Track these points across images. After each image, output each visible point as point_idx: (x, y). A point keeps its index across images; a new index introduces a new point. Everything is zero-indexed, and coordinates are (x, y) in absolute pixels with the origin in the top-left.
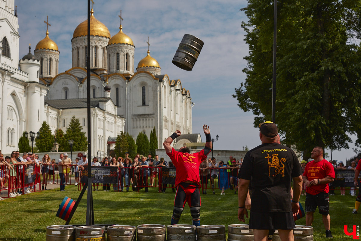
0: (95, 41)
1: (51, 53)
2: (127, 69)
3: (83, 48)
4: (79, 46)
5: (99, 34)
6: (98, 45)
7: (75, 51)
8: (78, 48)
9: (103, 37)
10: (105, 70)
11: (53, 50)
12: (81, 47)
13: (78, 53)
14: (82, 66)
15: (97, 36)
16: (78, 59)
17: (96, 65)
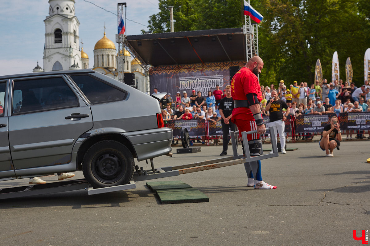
0: (108, 52)
1: (85, 60)
2: (128, 69)
3: (101, 55)
4: (98, 54)
5: (110, 47)
6: (109, 54)
7: (96, 57)
8: (98, 56)
9: (112, 49)
10: (113, 68)
11: (86, 58)
12: (100, 55)
13: (98, 58)
14: (101, 66)
15: (109, 49)
16: (98, 62)
17: (108, 65)
